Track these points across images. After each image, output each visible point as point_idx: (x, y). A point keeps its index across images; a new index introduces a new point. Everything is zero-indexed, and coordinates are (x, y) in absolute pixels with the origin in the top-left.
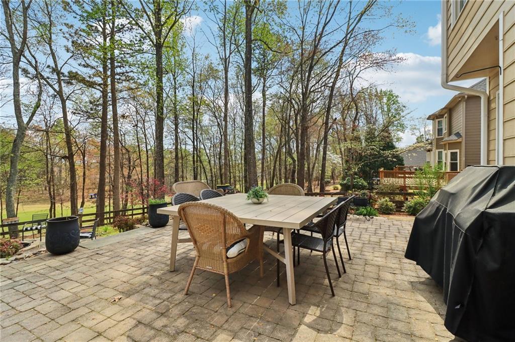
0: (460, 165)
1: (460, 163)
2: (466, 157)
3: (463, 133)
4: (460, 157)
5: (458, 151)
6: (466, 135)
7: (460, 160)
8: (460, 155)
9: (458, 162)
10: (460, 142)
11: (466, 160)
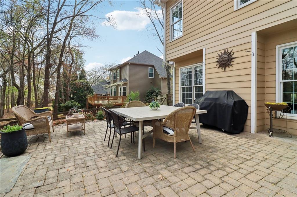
0: (127, 93)
1: (127, 92)
2: (129, 90)
3: (127, 79)
4: (127, 90)
5: (126, 87)
6: (129, 80)
7: (127, 91)
8: (127, 89)
9: (126, 92)
10: (127, 83)
11: (129, 91)
